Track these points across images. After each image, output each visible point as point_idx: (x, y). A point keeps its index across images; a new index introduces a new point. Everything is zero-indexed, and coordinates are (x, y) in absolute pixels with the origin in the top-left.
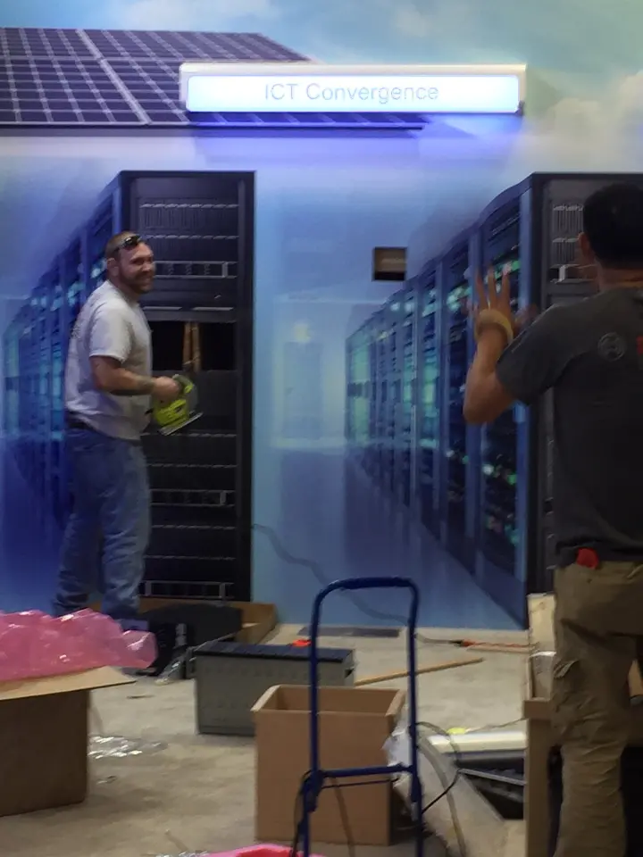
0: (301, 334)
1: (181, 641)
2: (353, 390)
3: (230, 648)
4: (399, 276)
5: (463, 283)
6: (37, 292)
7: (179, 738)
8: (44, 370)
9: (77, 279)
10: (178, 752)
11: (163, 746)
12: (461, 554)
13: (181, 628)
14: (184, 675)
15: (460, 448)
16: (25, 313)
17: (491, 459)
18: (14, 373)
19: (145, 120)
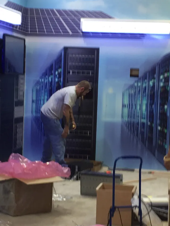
0: (110, 91)
1: (77, 170)
2: (124, 106)
3: (90, 173)
4: (137, 76)
5: (154, 78)
6: (41, 78)
7: (76, 196)
8: (42, 98)
9: (52, 74)
10: (75, 200)
11: (72, 198)
12: (152, 150)
13: (77, 167)
14: (77, 179)
15: (152, 122)
16: (38, 83)
17: (160, 125)
18: (34, 98)
19: (71, 33)
